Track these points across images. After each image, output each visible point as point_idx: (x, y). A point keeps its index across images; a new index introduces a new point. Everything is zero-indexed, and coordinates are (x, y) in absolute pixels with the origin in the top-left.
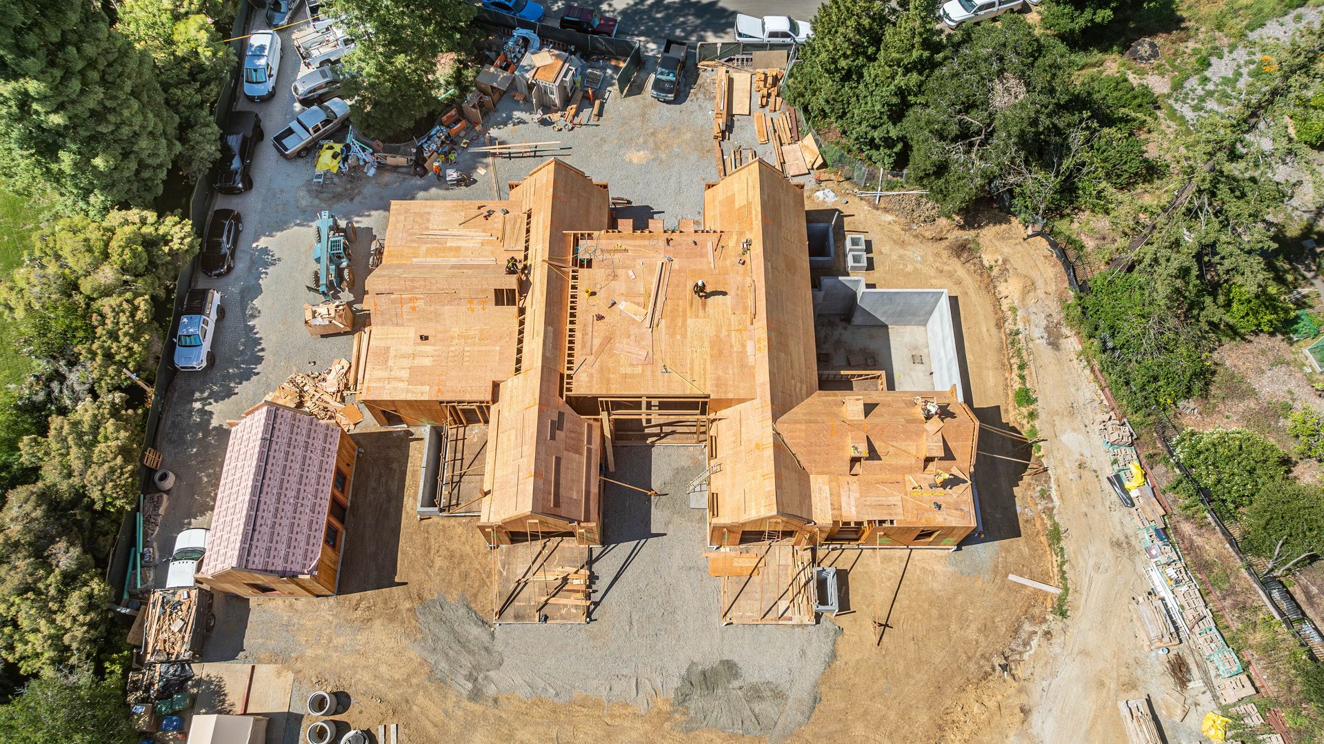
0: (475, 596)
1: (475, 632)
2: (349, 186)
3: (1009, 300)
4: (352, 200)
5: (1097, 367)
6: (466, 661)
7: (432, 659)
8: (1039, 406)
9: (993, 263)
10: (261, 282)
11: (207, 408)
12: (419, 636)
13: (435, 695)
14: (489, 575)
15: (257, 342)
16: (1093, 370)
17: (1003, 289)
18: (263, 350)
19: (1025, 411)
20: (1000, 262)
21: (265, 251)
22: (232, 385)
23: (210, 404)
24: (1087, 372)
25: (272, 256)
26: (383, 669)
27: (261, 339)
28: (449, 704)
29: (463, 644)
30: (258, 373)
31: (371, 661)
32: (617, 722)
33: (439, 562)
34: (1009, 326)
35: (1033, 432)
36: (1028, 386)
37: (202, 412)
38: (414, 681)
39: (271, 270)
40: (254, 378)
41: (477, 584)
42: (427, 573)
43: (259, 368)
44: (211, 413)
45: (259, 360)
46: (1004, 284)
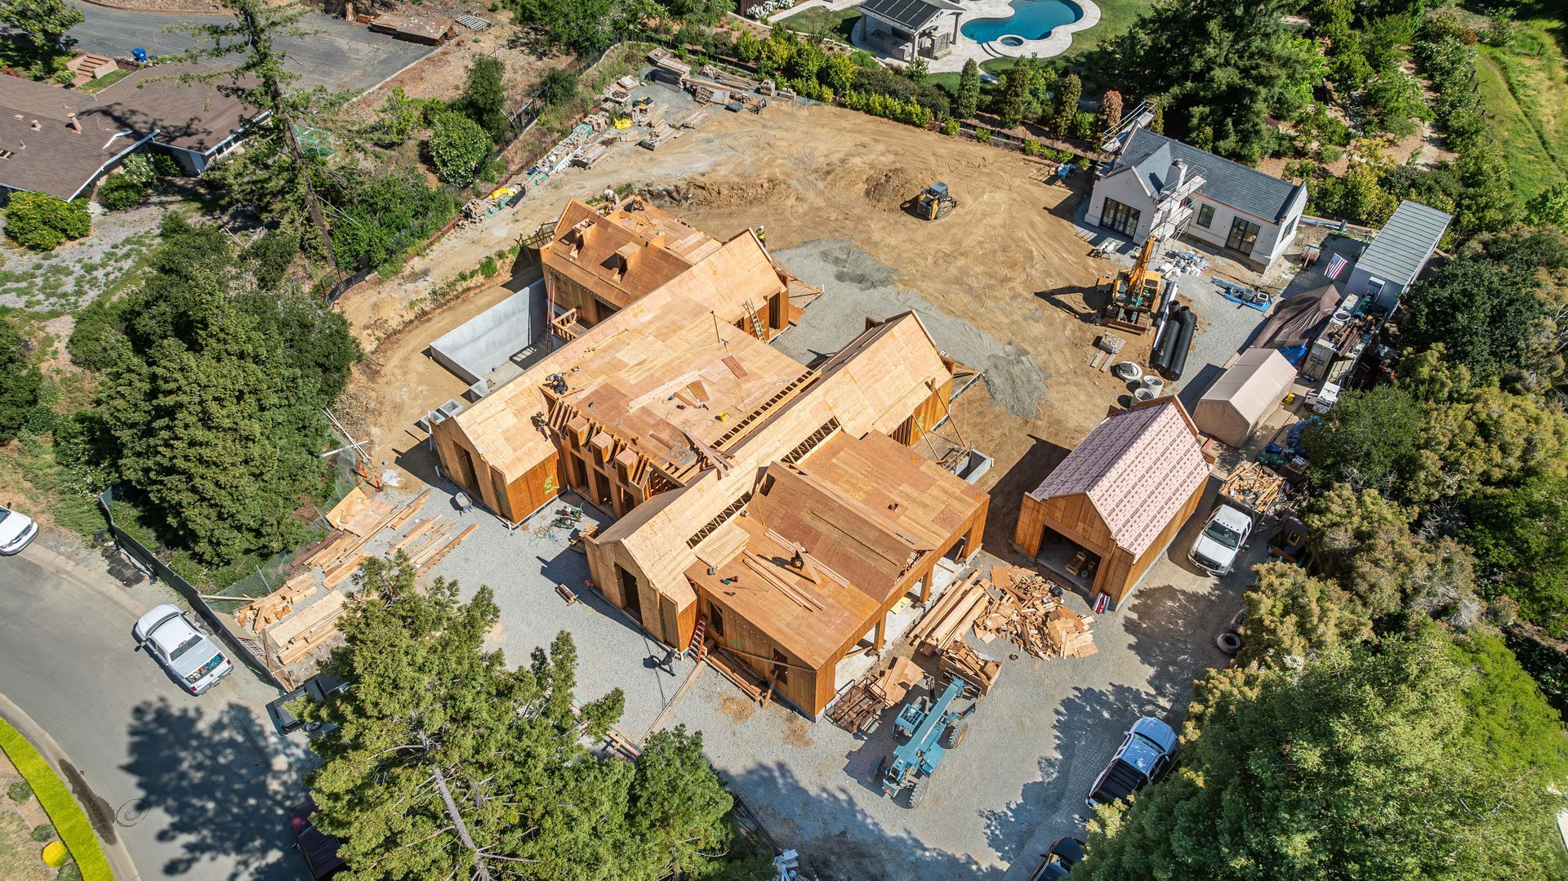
0: (982, 399)
1: (997, 380)
2: (833, 858)
3: (404, 313)
4: (843, 834)
5: (426, 242)
6: (1016, 370)
7: (1041, 385)
8: (492, 253)
9: (373, 338)
10: (1020, 801)
11: (1153, 692)
12: (1043, 402)
13: (1052, 365)
14: (961, 405)
15: (1061, 727)
16: (431, 244)
17: (394, 323)
18: (1057, 712)
19: (499, 264)
20: (369, 331)
21: (994, 842)
22: (1112, 698)
23: (1147, 694)
24: (434, 248)
25: (989, 826)
26: (1082, 398)
27: (1054, 727)
28: (1045, 357)
29: (1012, 379)
30: (1076, 689)
31: (1089, 406)
32: (936, 294)
33: (997, 434)
34: (428, 306)
35: (512, 250)
36: (478, 267)
37: (1161, 692)
38: (1063, 380)
39: (1000, 809)
40: (1084, 687)
41: (975, 405)
42: (1010, 432)
43: (1072, 694)
44: (1150, 683)
45: (1067, 703)
46: (390, 322)
